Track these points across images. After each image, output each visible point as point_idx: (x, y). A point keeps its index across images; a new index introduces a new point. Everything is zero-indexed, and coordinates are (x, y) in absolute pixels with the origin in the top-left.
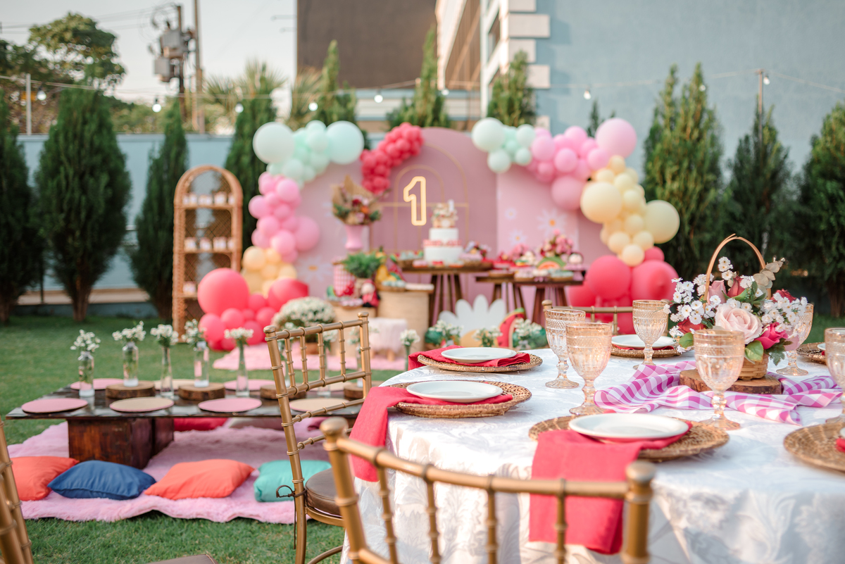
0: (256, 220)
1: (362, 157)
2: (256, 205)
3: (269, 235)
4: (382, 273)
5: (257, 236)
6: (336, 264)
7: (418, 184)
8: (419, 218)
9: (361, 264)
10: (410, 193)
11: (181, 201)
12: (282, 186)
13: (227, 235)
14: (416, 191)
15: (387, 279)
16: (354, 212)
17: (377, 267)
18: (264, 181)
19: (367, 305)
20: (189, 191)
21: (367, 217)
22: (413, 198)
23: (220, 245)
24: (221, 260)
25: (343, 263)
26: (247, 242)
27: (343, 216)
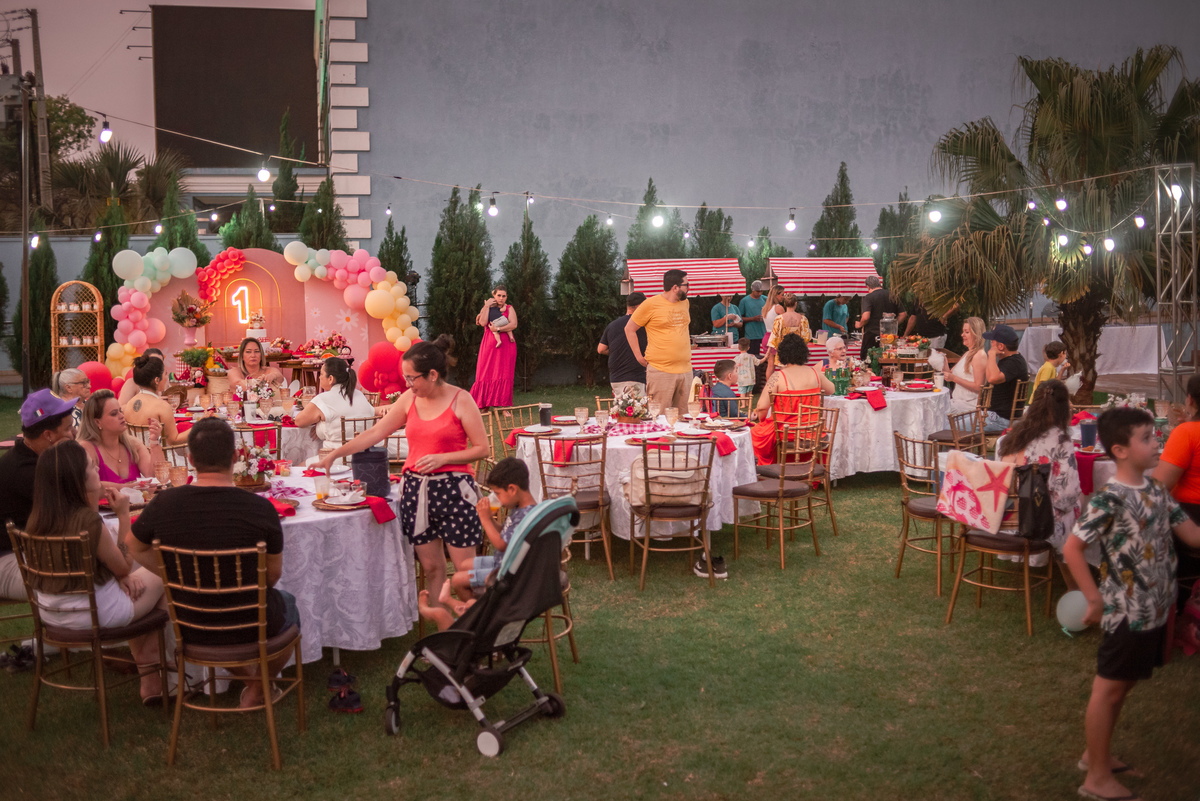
0: (117, 322)
1: (197, 272)
2: (115, 311)
3: (127, 333)
4: (210, 361)
5: (117, 334)
6: (176, 356)
7: (243, 292)
8: (244, 317)
9: (193, 357)
10: (236, 299)
11: (55, 308)
12: (134, 298)
13: (93, 334)
14: (241, 297)
15: (212, 367)
16: (189, 318)
17: (206, 359)
18: (121, 292)
19: (197, 386)
20: (61, 301)
21: (198, 321)
22: (239, 302)
23: (87, 341)
24: (89, 353)
25: (181, 355)
26: (109, 340)
27: (180, 320)
